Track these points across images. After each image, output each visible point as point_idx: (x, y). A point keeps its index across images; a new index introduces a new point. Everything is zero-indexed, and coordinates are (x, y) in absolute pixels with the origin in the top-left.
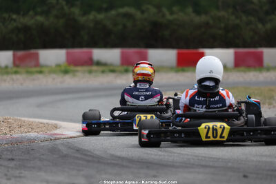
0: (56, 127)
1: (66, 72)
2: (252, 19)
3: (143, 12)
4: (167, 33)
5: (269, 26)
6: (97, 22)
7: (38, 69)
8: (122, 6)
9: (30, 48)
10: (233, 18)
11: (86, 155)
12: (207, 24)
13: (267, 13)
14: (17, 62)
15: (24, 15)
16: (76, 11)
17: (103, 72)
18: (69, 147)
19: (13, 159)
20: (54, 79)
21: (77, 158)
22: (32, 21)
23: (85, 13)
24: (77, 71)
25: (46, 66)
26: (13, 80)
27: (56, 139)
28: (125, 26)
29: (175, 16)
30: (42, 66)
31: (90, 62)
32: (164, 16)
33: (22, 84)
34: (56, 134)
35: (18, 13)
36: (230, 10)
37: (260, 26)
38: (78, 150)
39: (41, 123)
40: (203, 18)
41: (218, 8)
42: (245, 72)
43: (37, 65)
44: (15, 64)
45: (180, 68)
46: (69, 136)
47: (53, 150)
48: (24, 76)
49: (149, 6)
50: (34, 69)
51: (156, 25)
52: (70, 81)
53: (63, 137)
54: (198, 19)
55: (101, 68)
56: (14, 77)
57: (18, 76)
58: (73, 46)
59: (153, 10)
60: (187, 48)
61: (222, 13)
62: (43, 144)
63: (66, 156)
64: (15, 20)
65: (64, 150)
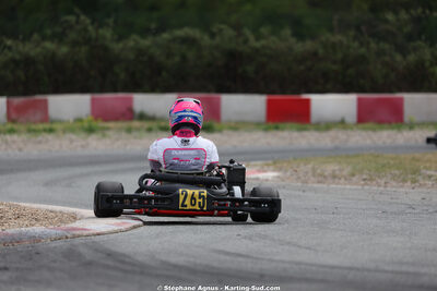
0: (74, 218)
1: (91, 130)
2: (385, 46)
3: (213, 36)
4: (250, 69)
5: (412, 58)
6: (140, 52)
7: (47, 126)
8: (181, 26)
9: (35, 93)
10: (356, 44)
11: (123, 262)
12: (315, 54)
13: (410, 38)
14: (14, 116)
15: (24, 40)
16: (107, 33)
17: (150, 130)
18: (97, 248)
19: (6, 269)
20: (72, 141)
21: (108, 267)
22: (39, 50)
23: (121, 38)
24: (108, 129)
25: (60, 121)
26: (6, 142)
27: (74, 237)
28: (184, 58)
29: (263, 42)
30: (53, 122)
31: (129, 114)
32: (246, 41)
33: (20, 150)
34: (74, 229)
35: (14, 36)
36: (352, 33)
37: (398, 58)
38: (110, 254)
39: (51, 212)
40: (309, 45)
41: (331, 30)
42: (374, 130)
43: (46, 119)
44: (10, 118)
45: (271, 124)
46: (95, 232)
47: (71, 254)
48: (24, 136)
49: (222, 26)
50: (41, 126)
51: (234, 57)
52: (96, 145)
53: (85, 233)
54: (301, 47)
55: (146, 124)
56: (8, 137)
57: (15, 137)
58: (102, 90)
59: (229, 32)
60: (283, 93)
61: (338, 38)
62: (53, 244)
63: (90, 263)
64: (10, 48)
65: (88, 255)
